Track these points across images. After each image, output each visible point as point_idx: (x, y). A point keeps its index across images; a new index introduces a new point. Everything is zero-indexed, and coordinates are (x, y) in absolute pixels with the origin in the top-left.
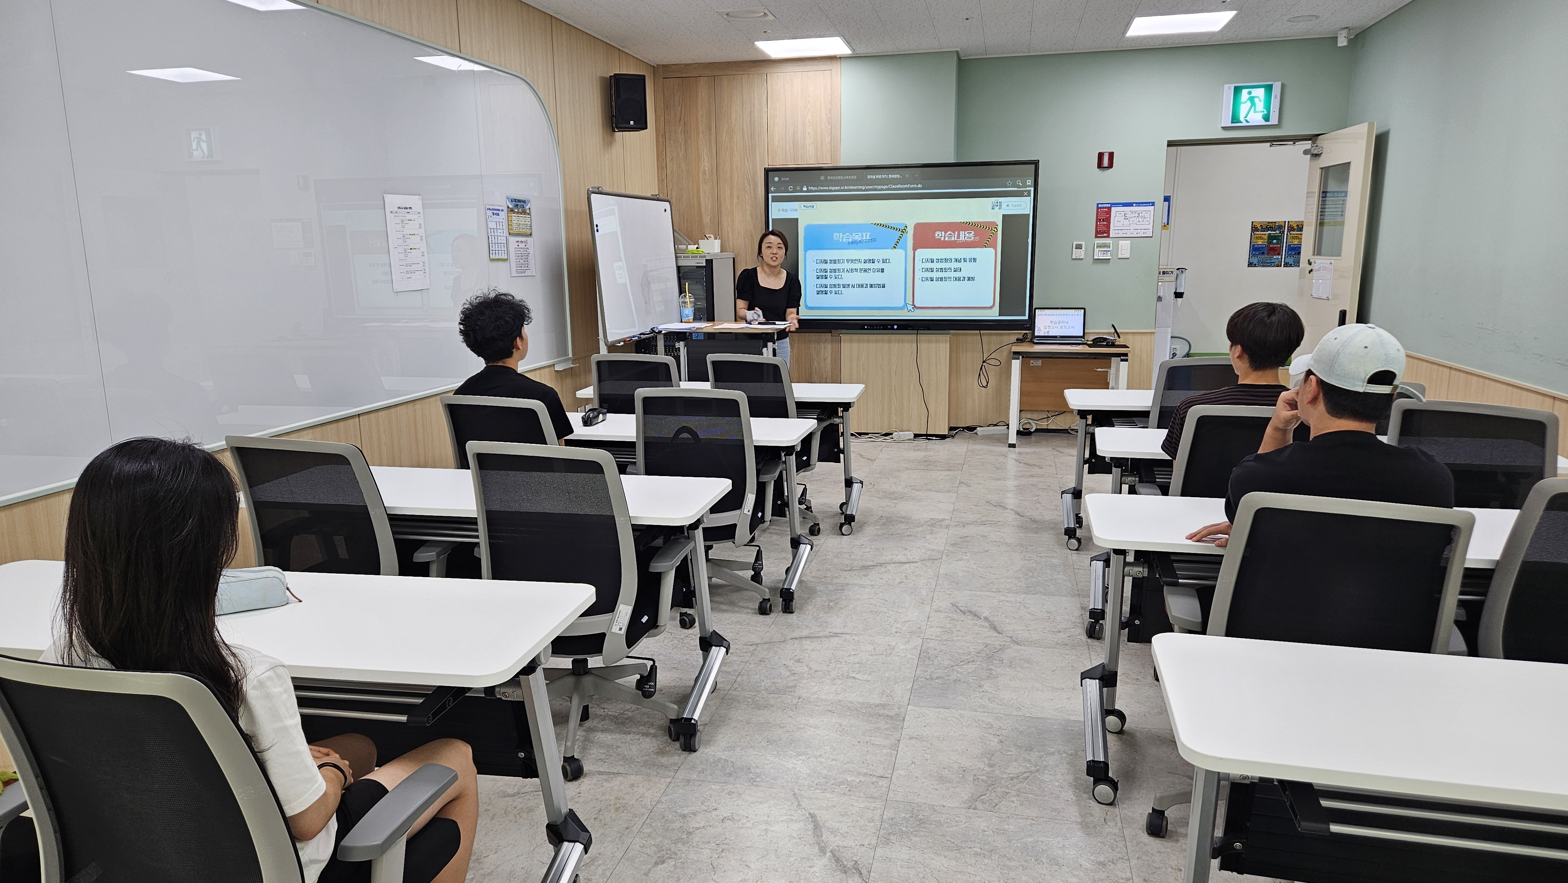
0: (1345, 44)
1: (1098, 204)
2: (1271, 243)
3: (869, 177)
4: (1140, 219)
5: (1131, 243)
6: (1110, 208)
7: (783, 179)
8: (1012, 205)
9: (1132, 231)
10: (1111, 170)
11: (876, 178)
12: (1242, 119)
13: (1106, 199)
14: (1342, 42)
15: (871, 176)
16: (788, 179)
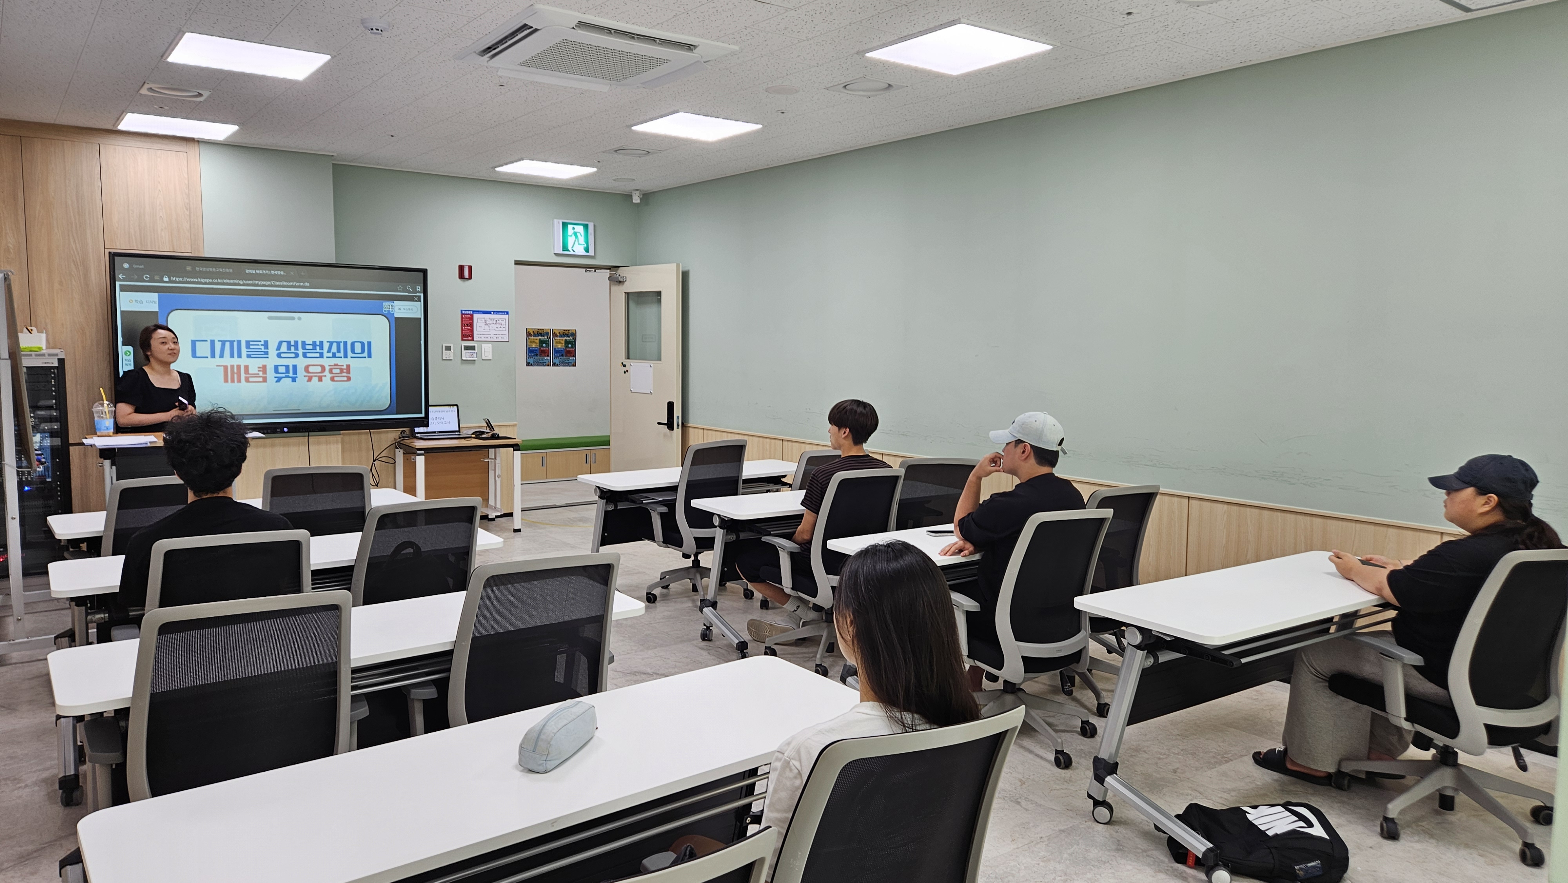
0: (639, 201)
1: (462, 311)
2: (542, 346)
3: (247, 271)
4: (497, 325)
5: (492, 347)
6: (472, 315)
7: (135, 266)
8: (404, 309)
9: (492, 336)
10: (470, 281)
11: (256, 273)
12: (570, 249)
13: (469, 307)
14: (636, 199)
15: (251, 271)
16: (142, 267)
